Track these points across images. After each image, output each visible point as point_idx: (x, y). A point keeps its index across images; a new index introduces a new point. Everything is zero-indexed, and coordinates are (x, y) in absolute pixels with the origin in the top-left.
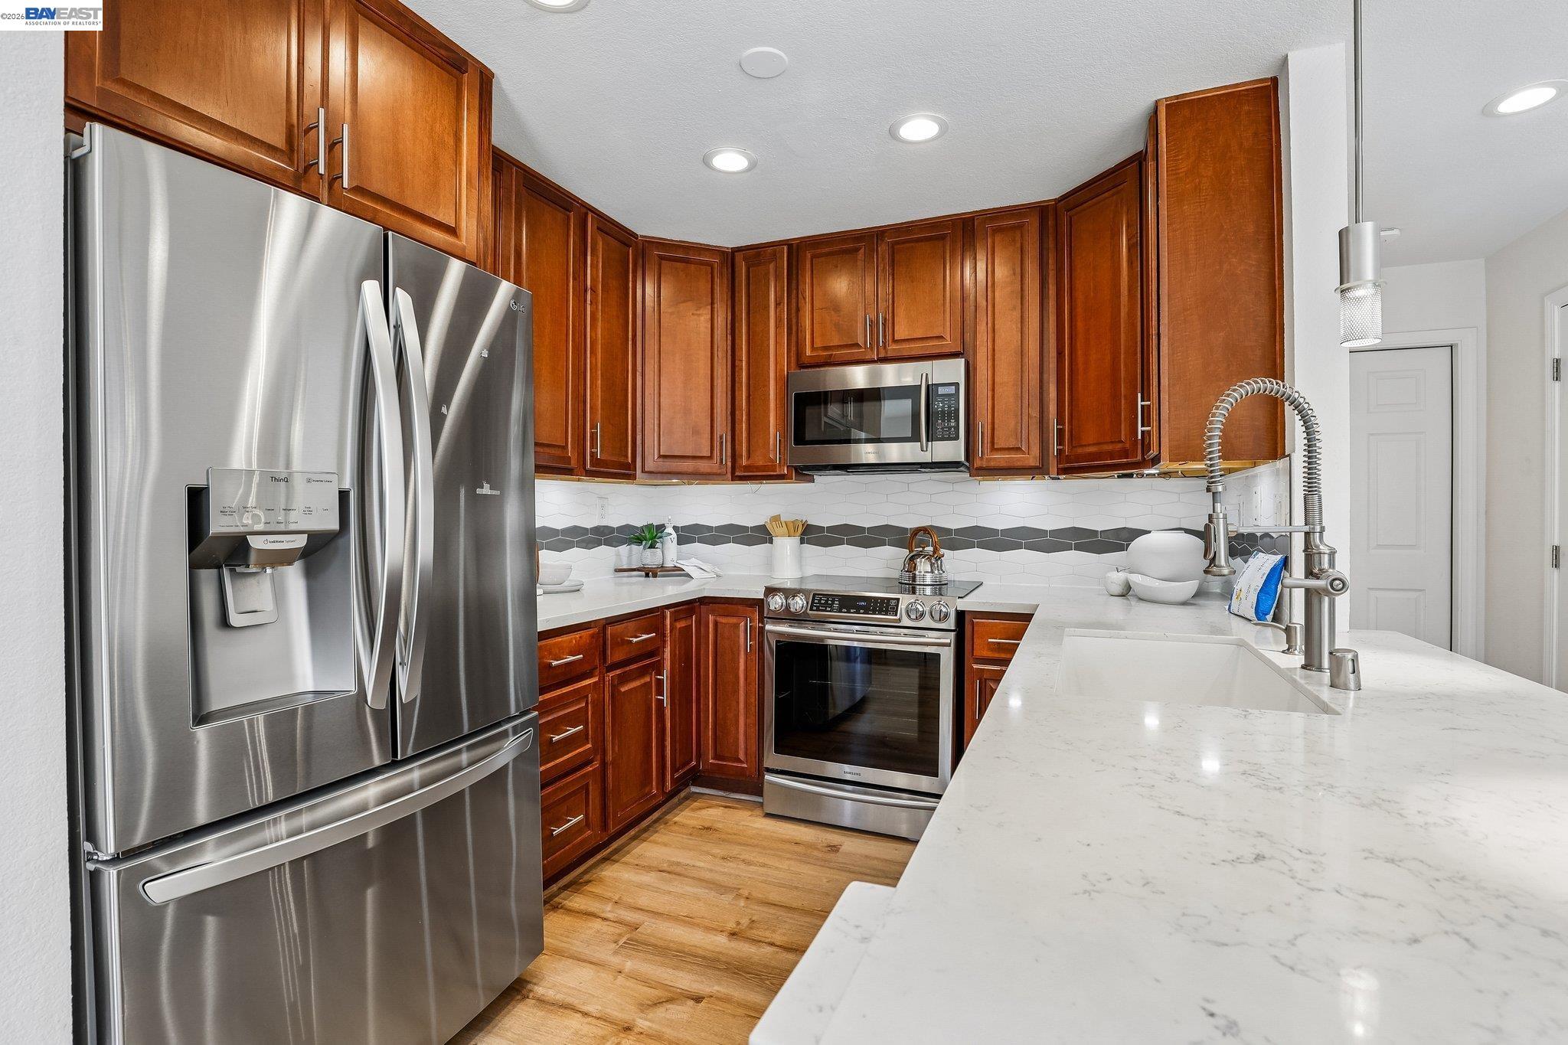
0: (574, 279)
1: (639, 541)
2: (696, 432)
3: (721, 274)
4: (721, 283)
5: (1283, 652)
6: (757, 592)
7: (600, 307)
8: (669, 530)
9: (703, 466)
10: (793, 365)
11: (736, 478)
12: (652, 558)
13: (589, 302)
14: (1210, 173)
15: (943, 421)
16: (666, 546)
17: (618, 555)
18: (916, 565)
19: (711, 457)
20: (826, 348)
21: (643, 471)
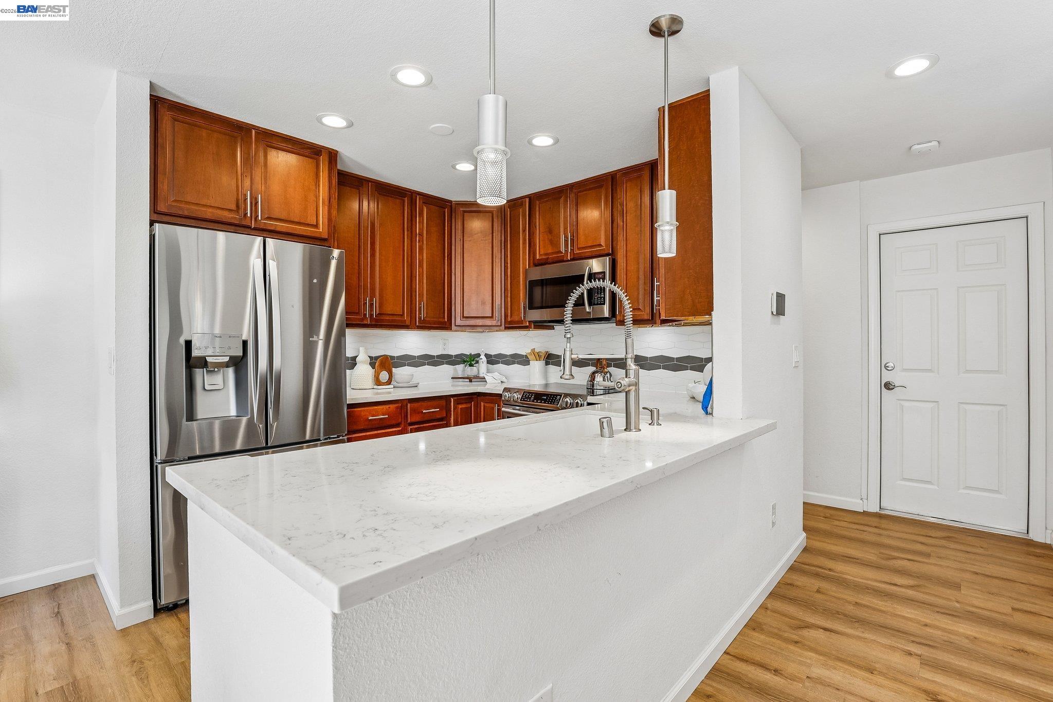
0: (408, 230)
1: (464, 362)
2: (483, 303)
3: (498, 217)
4: (498, 221)
5: (650, 424)
6: (500, 390)
7: (425, 242)
8: (483, 357)
9: (488, 322)
10: (532, 264)
11: (507, 328)
12: (471, 371)
13: (417, 241)
14: (685, 148)
15: (598, 293)
16: (480, 365)
17: (455, 370)
18: (595, 377)
19: (492, 317)
20: (546, 254)
21: (455, 325)
